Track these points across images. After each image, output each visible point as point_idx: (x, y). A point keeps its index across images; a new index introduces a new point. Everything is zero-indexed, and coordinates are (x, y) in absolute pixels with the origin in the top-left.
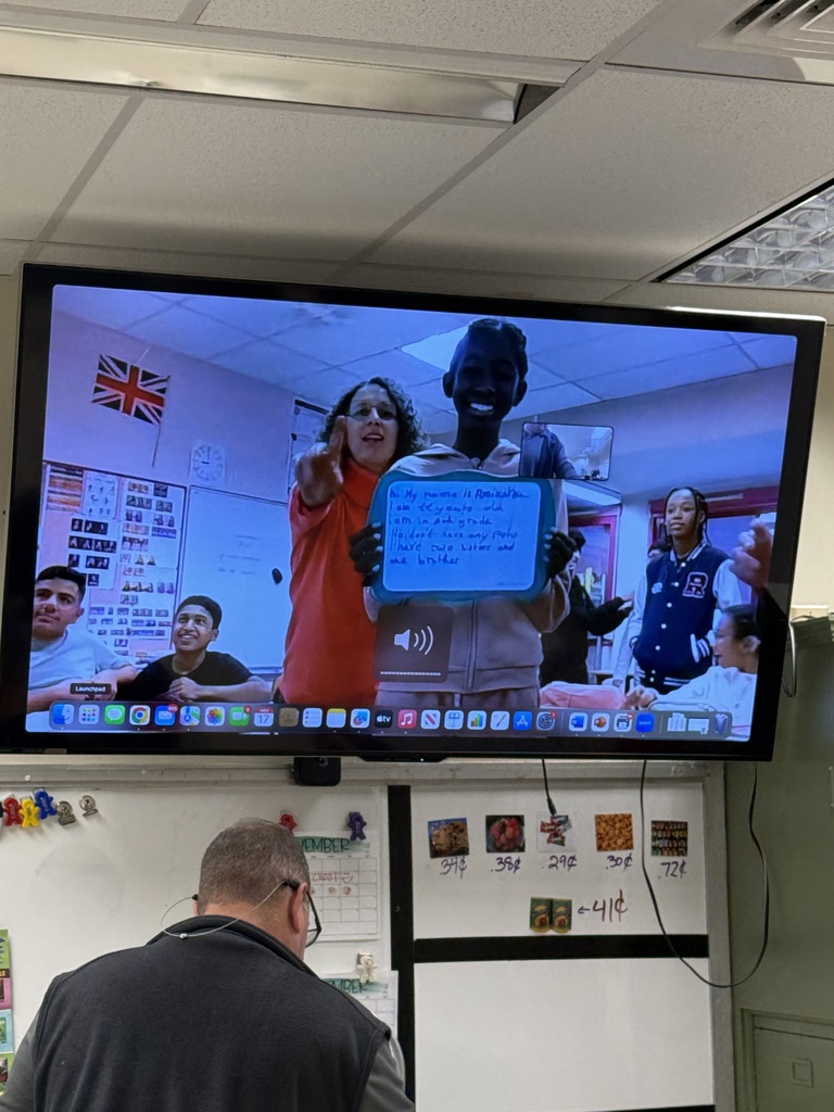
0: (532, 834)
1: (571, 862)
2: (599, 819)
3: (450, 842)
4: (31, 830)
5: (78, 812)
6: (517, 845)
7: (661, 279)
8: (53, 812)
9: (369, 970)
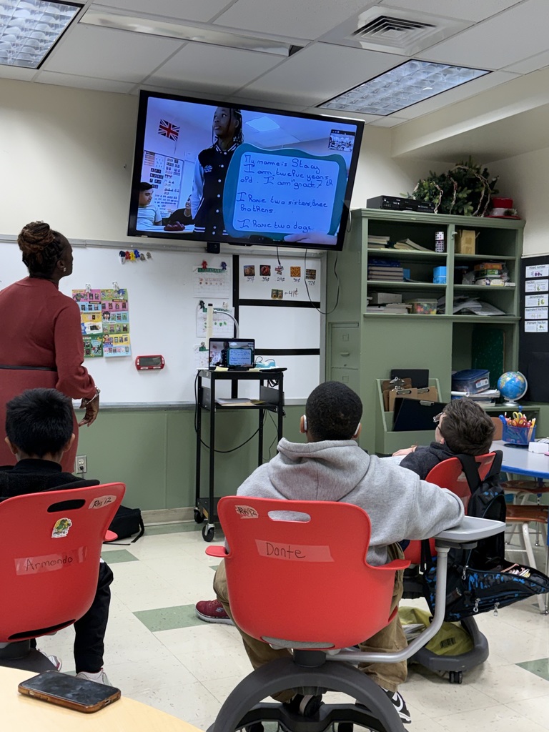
0: (273, 271)
1: (283, 279)
2: (292, 268)
3: (250, 272)
4: (133, 261)
5: (146, 257)
6: (268, 274)
7: (317, 106)
8: (139, 256)
9: (227, 306)
